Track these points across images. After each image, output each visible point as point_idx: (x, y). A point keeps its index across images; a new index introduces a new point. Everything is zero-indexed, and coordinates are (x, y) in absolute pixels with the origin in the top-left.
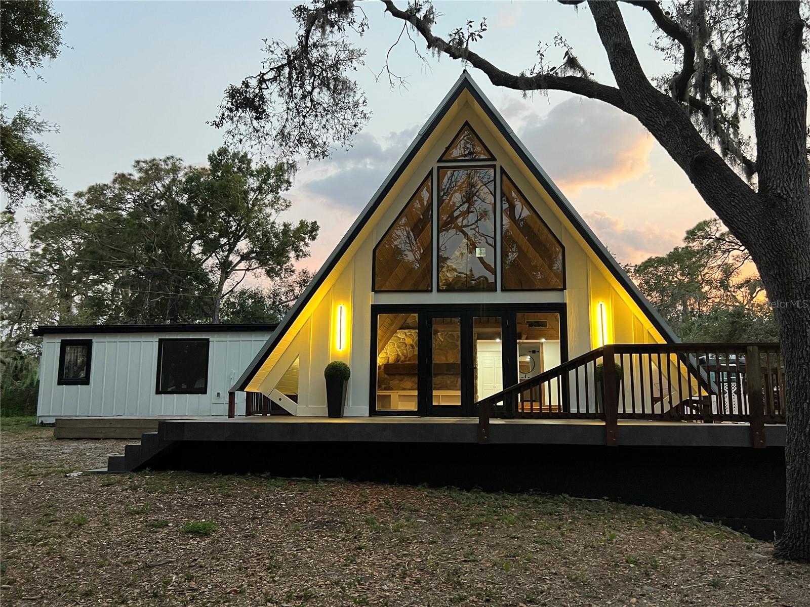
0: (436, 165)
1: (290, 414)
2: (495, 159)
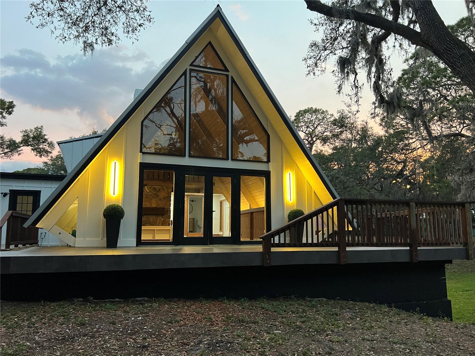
0: (189, 68)
2: (228, 71)
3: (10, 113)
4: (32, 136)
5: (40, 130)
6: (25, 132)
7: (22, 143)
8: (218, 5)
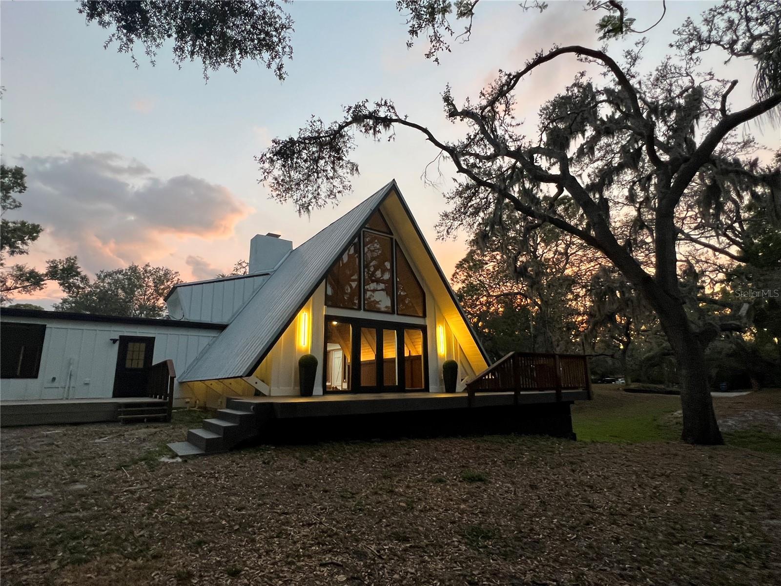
1: (264, 395)
2: (393, 235)
3: (34, 239)
4: (62, 268)
5: (72, 261)
6: (52, 262)
7: (46, 275)
8: (394, 180)
